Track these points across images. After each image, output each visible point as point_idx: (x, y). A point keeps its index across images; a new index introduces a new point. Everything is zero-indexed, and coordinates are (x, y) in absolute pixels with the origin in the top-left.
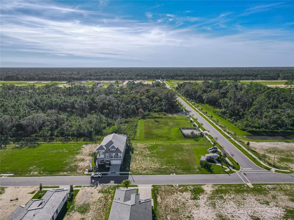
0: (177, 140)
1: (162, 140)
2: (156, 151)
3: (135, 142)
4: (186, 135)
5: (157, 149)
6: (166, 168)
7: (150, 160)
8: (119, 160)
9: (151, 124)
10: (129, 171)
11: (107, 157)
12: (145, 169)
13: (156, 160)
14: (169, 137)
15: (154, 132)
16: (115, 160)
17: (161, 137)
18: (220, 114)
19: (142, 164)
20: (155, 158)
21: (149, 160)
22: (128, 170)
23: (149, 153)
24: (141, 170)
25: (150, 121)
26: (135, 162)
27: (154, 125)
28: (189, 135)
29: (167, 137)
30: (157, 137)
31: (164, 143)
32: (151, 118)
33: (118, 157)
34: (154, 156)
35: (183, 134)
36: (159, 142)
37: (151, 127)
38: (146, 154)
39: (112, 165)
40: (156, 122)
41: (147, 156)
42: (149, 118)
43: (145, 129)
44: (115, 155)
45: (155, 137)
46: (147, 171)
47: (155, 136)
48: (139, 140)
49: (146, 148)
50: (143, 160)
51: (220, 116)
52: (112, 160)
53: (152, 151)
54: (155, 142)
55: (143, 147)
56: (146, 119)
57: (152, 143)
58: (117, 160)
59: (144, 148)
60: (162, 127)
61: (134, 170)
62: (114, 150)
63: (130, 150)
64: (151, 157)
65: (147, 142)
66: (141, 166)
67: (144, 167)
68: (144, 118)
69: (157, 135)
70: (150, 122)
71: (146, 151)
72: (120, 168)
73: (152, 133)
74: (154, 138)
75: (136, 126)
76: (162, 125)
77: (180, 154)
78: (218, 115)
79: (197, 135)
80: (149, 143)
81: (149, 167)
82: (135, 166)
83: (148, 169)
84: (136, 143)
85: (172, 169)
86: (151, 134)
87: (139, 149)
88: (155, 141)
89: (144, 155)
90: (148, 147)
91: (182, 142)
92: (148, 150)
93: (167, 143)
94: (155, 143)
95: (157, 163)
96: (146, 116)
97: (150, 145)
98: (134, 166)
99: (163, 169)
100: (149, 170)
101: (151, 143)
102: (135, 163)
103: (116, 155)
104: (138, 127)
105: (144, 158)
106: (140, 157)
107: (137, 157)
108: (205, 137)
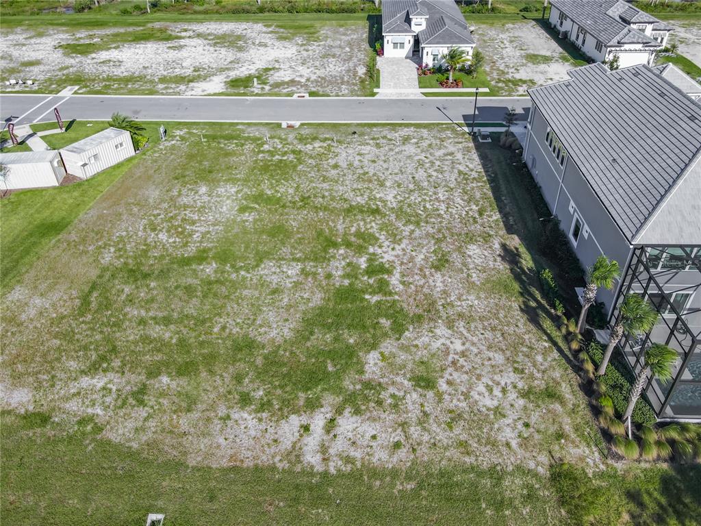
7: (382, 184)
12: (406, 140)
21: (388, 184)
23: (387, 254)
41: (399, 212)
106: (443, 207)
107: (466, 212)
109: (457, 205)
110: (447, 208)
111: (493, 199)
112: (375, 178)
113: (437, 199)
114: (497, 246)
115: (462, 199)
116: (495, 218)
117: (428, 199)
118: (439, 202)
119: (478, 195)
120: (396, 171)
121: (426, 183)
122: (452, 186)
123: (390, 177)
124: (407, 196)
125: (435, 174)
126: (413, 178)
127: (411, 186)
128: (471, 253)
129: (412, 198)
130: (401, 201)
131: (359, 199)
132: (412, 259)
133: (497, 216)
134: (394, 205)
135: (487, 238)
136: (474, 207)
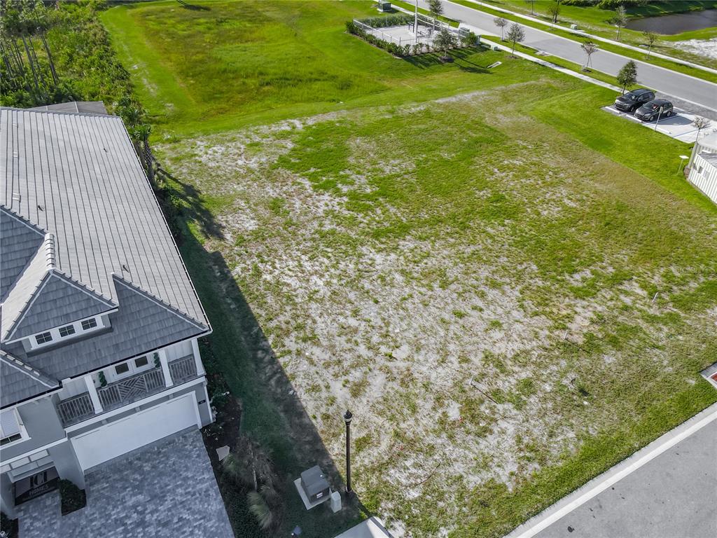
0: (387, 84)
1: (316, 99)
2: (363, 179)
3: (166, 135)
4: (411, 52)
5: (352, 160)
6: (601, 319)
10: (355, 510)
13: (441, 255)
14: (330, 73)
15: (227, 59)
17: (289, 80)
19: (390, 340)
20: (426, 246)
24: (446, 428)
25: (162, 11)
26: (313, 339)
28: (424, 49)
29: (324, 75)
30: (269, 84)
31: (344, 112)
34: (402, 229)
35: (394, 50)
37: (189, 36)
38: (328, 226)
39: (92, 476)
40: (197, 12)
43: (168, 51)
45: (262, 85)
46: (509, 427)
47: (252, 82)
48: (179, 117)
49: (272, 167)
50: (353, 284)
53: (343, 188)
54: (293, 117)
55: (253, 165)
57: (286, 128)
59: (270, 175)
60: (250, 32)
61: (381, 467)
64: (382, 237)
66: (409, 376)
67: (438, 375)
69: (261, 74)
70: (166, 15)
73: (222, 66)
74: (261, 94)
75: (106, 42)
77: (525, 169)
81: (476, 361)
82: (355, 394)
83: (498, 396)
85: (651, 320)
87: (237, 187)
90: (284, 163)
92: (306, 183)
93: (367, 112)
95: (491, 293)
97: (290, 144)
98: (339, 390)
99: (592, 344)
100: (519, 404)
101: (275, 128)
102: (317, 353)
104: (120, 46)
105: (349, 267)
106: (307, 266)
107: (276, 268)
108: (496, 49)
109: (291, 273)
111: (247, 299)
112: (423, 282)
113: (322, 276)
114: (228, 236)
115: (288, 285)
116: (238, 269)
117: (332, 270)
118: (316, 272)
119: (270, 299)
120: (409, 305)
121: (352, 296)
122: (314, 305)
123: (407, 290)
124: (360, 267)
125: (353, 322)
126: (377, 302)
127: (367, 285)
128: (252, 222)
129: (352, 266)
130: (361, 257)
131: (411, 245)
133: (236, 272)
134: (364, 249)
135: (241, 241)
136: (268, 277)
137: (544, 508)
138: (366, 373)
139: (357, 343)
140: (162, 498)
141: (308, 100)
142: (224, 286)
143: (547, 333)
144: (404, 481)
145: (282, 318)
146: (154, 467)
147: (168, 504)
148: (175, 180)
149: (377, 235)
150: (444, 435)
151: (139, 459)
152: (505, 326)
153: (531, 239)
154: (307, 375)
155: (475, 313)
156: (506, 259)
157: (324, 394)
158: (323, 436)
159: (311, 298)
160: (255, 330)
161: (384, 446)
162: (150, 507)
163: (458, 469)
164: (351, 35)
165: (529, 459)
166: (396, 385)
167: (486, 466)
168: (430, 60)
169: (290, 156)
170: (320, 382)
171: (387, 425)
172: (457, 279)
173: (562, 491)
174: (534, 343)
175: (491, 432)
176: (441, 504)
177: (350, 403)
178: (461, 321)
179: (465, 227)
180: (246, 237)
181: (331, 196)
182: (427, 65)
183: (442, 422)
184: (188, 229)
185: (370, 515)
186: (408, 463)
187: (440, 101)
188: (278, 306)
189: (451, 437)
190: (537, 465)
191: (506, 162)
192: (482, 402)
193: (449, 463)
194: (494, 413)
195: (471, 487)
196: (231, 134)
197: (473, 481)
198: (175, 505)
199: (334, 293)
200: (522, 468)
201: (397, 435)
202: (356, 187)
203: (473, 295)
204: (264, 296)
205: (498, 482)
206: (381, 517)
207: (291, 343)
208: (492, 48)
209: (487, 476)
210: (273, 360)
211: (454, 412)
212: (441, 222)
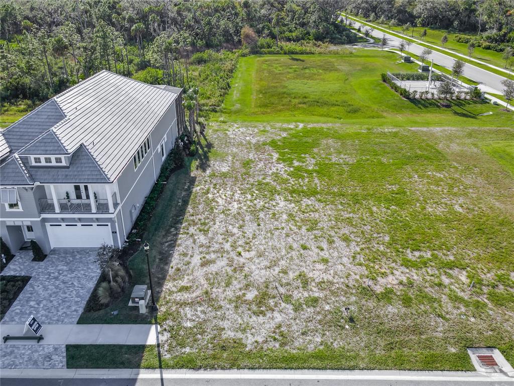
0: (385, 114)
1: (328, 116)
2: (313, 161)
3: (222, 119)
4: (417, 96)
5: (316, 150)
6: (411, 284)
8: (101, 223)
9: (280, 69)
10: (151, 317)
11: (11, 206)
13: (325, 214)
14: (350, 103)
15: (291, 87)
16: (71, 223)
17: (319, 103)
18: (488, 44)
19: (248, 246)
20: (318, 206)
21: (285, 217)
22: (143, 310)
24: (238, 301)
25: (276, 60)
26: (205, 232)
27: (290, 71)
28: (429, 96)
29: (344, 104)
30: (304, 103)
31: (338, 125)
32: (278, 53)
33: (87, 208)
34: (313, 193)
35: (405, 94)
36: (318, 122)
37: (280, 74)
38: (268, 180)
39: (54, 251)
40: (295, 62)
41: (273, 192)
42: (270, 53)
43: (261, 80)
44: (73, 195)
45: (300, 103)
46: (279, 318)
47: (297, 101)
48: (237, 112)
49: (265, 144)
50: (254, 212)
51: (488, 48)
52: (56, 223)
53: (296, 164)
54: (302, 122)
55: (254, 141)
56: (264, 56)
57: (292, 126)
58: (87, 223)
59: (259, 147)
60: (318, 75)
61: (183, 304)
62: (58, 160)
63: (193, 155)
64: (296, 193)
65: (268, 122)
66: (241, 268)
67: (259, 273)
68: (256, 51)
69: (305, 97)
70: (276, 62)
71: (268, 161)
72: (91, 285)
73: (285, 90)
74: (295, 108)
75: (231, 71)
76: (315, 70)
77: (441, 180)
78: (479, 46)
79: (458, 98)
80: (278, 125)
81: (291, 275)
82: (203, 265)
83: (288, 299)
84: (224, 122)
85: (455, 299)
86: (284, 93)
87: (235, 150)
88: (301, 117)
89: (260, 183)
90: (273, 144)
91: (415, 123)
92: (276, 156)
93: (353, 127)
94: (301, 126)
95: (339, 243)
96: (262, 47)
97: (285, 135)
98: (196, 260)
99: (387, 296)
100: (297, 308)
101: (285, 126)
102: (202, 239)
103: (79, 197)
104: (238, 74)
105: (260, 203)
106: (237, 196)
107: (219, 193)
108: (495, 104)
109: (224, 197)
110: (233, 195)
111: (190, 203)
112: (298, 224)
113: (240, 203)
114: (208, 171)
115: (217, 202)
117: (249, 202)
118: (239, 201)
120: (277, 233)
121: (247, 218)
122: (222, 216)
123: (283, 225)
124: (267, 205)
125: (235, 230)
126: (259, 225)
127: (262, 215)
128: (227, 168)
129: (262, 203)
130: (271, 200)
131: (310, 203)
132: (265, 165)
134: (278, 197)
135: (212, 175)
136: (210, 196)
137: (259, 368)
138: (219, 257)
139: (227, 241)
140: (73, 272)
141: (322, 115)
142: (184, 193)
143: (358, 277)
144: (189, 316)
145: (199, 217)
146: (81, 258)
147: (73, 275)
148: (206, 140)
149: (292, 192)
150: (234, 304)
151: (78, 252)
152: (330, 264)
153: (401, 222)
154: (187, 247)
155: (317, 250)
156: (370, 228)
157: (187, 259)
158: (168, 277)
159: (223, 212)
160: (181, 218)
161: (194, 295)
162: (65, 273)
163: (226, 324)
164: (383, 83)
165: (275, 339)
166: (229, 269)
167: (244, 331)
168: (430, 104)
169: (279, 140)
170: (190, 253)
171: (206, 286)
172: (322, 229)
173: (279, 365)
174: (342, 280)
175: (265, 315)
176: (199, 336)
177: (196, 268)
178: (302, 251)
179: (357, 202)
180: (216, 174)
181: (284, 166)
182: (425, 107)
183: (238, 298)
184: (190, 163)
185: (156, 323)
186: (199, 309)
187: (413, 129)
188: (202, 211)
189: (236, 307)
190: (277, 345)
191: (429, 173)
192: (274, 297)
193: (223, 318)
194: (276, 306)
195: (224, 337)
196: (256, 124)
197: (229, 334)
198: (75, 277)
199: (239, 213)
200: (266, 342)
201: (207, 293)
202: (304, 164)
203: (325, 240)
204: (199, 204)
205: (244, 341)
206: (161, 326)
207: (192, 230)
208: (492, 102)
209: (239, 335)
210: (177, 235)
211: (251, 295)
212: (343, 195)
